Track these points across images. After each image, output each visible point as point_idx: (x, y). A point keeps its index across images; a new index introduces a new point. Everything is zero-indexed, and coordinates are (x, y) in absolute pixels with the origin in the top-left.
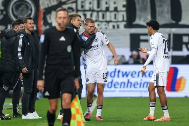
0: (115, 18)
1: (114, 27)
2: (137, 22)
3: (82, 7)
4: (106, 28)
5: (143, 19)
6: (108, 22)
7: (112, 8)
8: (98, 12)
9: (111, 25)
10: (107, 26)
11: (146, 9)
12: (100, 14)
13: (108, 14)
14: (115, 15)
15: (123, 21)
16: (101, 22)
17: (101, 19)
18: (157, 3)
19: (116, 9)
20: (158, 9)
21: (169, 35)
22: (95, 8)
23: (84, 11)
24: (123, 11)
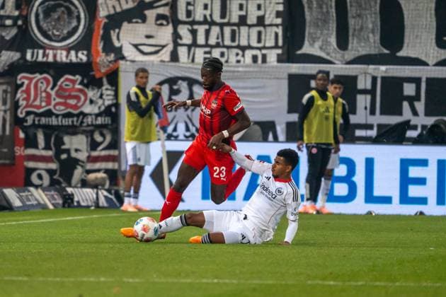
0: (259, 41)
1: (255, 58)
2: (307, 49)
3: (189, 14)
4: (238, 61)
5: (317, 45)
6: (243, 49)
7: (252, 20)
8: (222, 26)
9: (249, 53)
10: (240, 58)
11: (325, 22)
12: (227, 30)
13: (244, 30)
14: (259, 33)
15: (276, 47)
16: (228, 47)
17: (227, 42)
18: (352, 11)
19: (261, 21)
20: (352, 22)
21: (374, 79)
22: (217, 18)
23: (193, 23)
24: (277, 25)
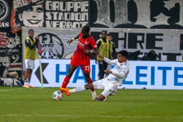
0: (79, 18)
1: (77, 26)
2: (98, 22)
3: (50, 7)
4: (70, 27)
5: (103, 20)
6: (72, 22)
7: (76, 10)
8: (64, 12)
9: (75, 23)
10: (71, 25)
11: (106, 11)
12: (66, 14)
13: (73, 14)
14: (79, 15)
15: (86, 21)
16: (66, 21)
17: (66, 19)
18: (116, 6)
19: (79, 10)
20: (116, 11)
21: (125, 34)
22: (62, 9)
23: (52, 11)
24: (86, 12)
